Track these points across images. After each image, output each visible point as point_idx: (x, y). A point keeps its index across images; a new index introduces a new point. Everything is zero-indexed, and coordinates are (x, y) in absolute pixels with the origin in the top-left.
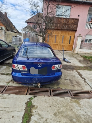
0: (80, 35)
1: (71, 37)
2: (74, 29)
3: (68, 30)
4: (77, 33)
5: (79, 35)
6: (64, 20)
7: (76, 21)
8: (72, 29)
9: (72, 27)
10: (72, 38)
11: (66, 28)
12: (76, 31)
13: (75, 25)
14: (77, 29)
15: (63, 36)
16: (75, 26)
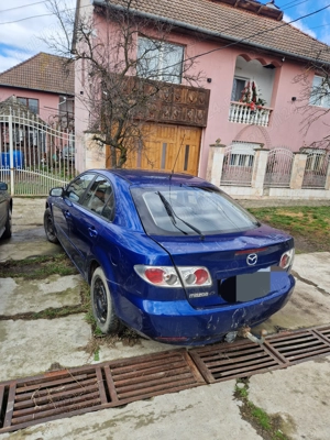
0: (218, 141)
1: (188, 147)
2: (199, 123)
3: (179, 124)
4: (209, 136)
5: (214, 143)
6: (167, 90)
7: (202, 97)
8: (191, 122)
9: (191, 114)
10: (192, 150)
11: (173, 118)
12: (202, 128)
13: (200, 108)
14: (206, 123)
15: (165, 145)
16: (200, 111)
